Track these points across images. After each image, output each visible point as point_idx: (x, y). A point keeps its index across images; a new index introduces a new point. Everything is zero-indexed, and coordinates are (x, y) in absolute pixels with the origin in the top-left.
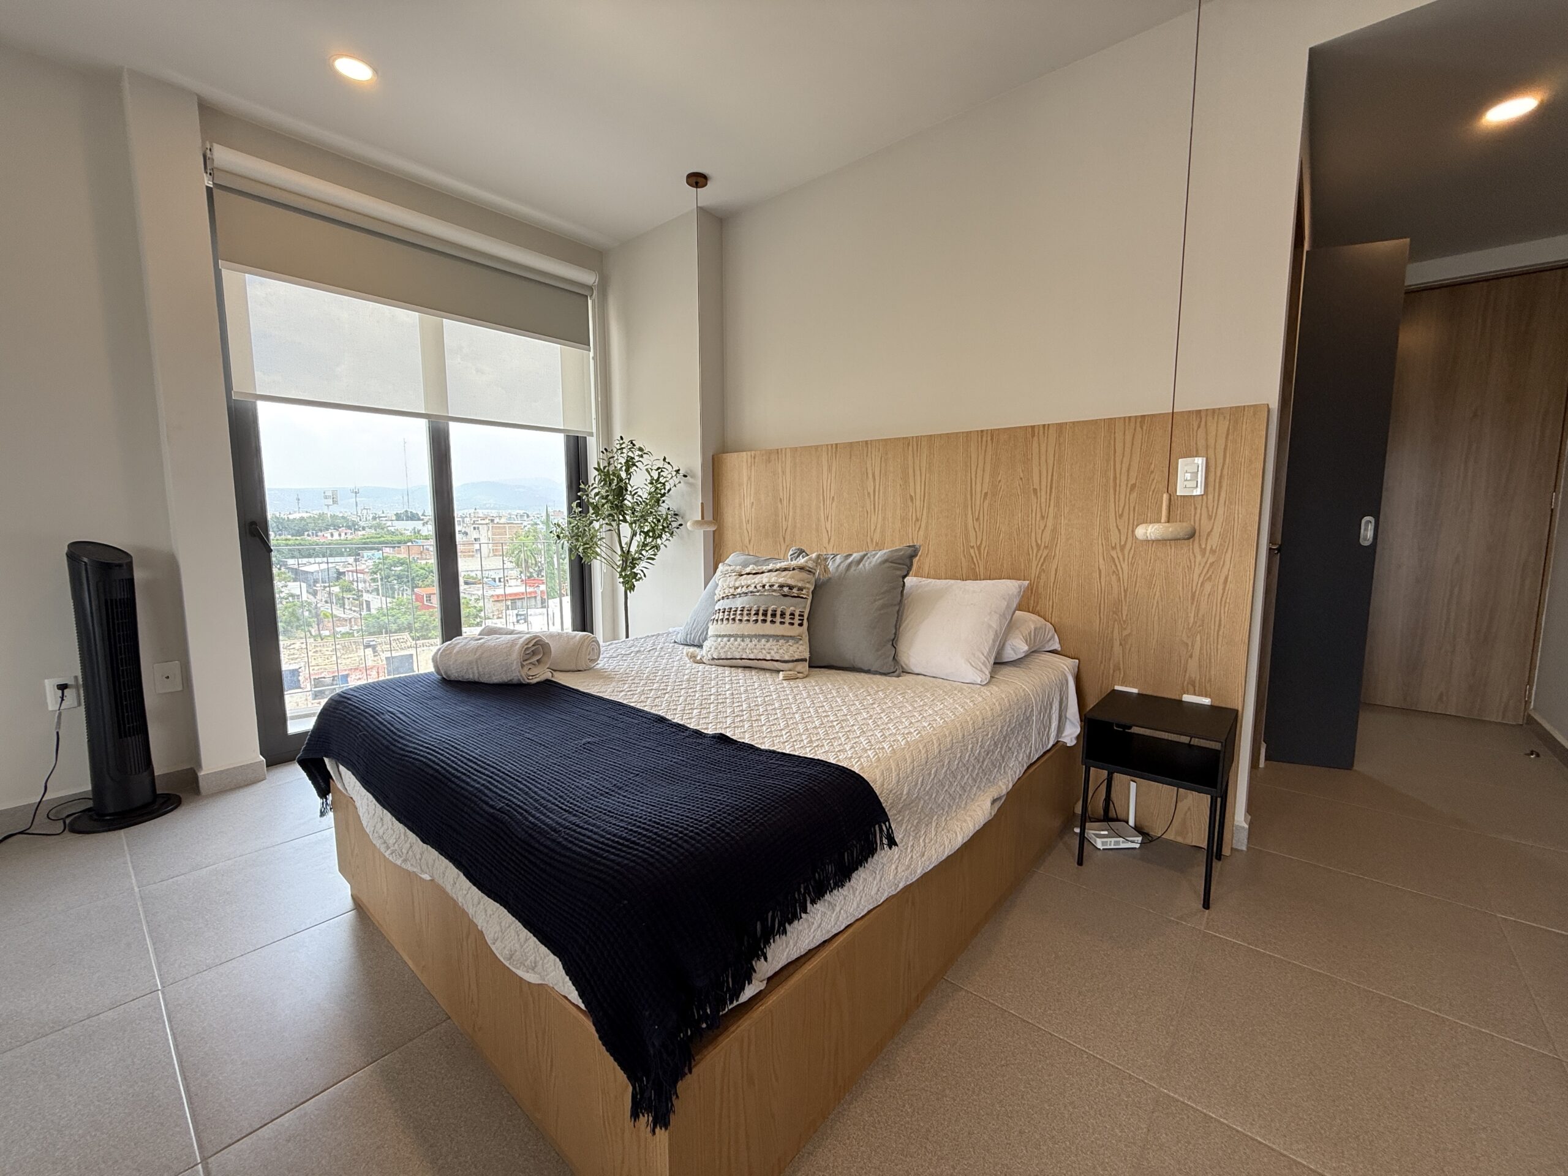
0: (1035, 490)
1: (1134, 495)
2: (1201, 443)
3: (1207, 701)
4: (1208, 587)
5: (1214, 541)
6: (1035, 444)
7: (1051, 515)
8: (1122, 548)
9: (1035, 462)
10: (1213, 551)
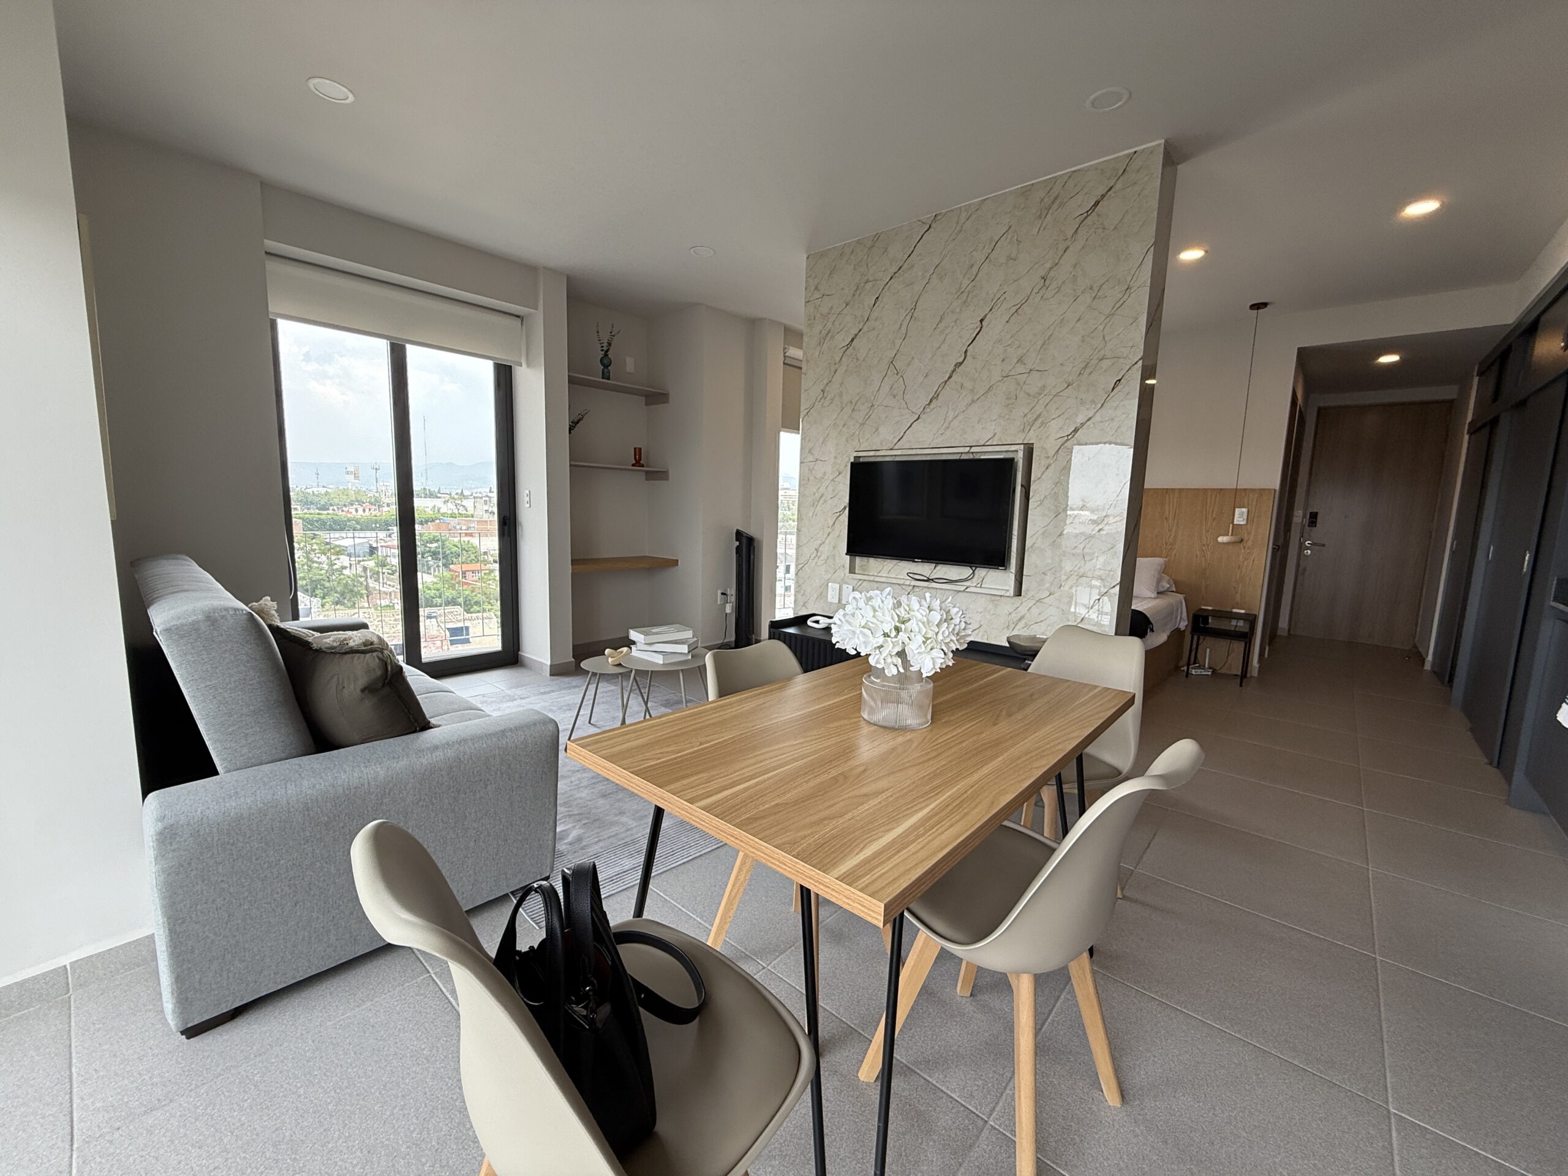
0: (1166, 518)
1: (1214, 523)
2: (1246, 502)
3: (1243, 611)
4: (1246, 563)
5: (1250, 543)
6: (1167, 498)
7: (1174, 529)
8: (1208, 545)
9: (1167, 507)
10: (1249, 548)
